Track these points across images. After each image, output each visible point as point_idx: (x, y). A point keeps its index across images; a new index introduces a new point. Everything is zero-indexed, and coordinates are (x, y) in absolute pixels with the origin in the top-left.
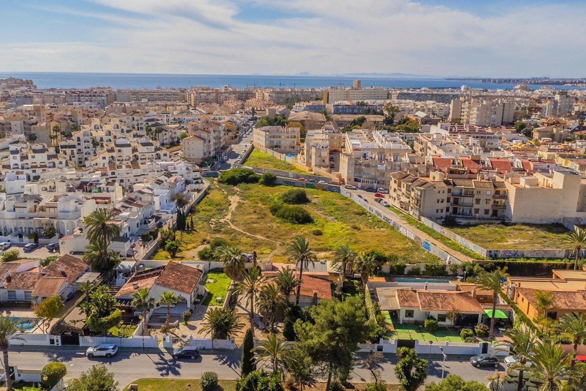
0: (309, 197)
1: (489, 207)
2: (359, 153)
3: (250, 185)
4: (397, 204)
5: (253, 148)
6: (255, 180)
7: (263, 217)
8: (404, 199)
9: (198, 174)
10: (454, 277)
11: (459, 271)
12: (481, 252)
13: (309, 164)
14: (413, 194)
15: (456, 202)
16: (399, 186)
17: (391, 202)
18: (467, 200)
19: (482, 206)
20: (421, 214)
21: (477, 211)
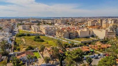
0: (40, 37)
1: (75, 35)
2: (47, 28)
3: (25, 36)
4: (58, 37)
5: (19, 30)
6: (25, 35)
7: (33, 42)
8: (60, 35)
9: (12, 35)
10: (79, 46)
11: (79, 45)
12: (80, 42)
13: (35, 31)
14: (62, 34)
15: (70, 35)
16: (59, 33)
17: (57, 36)
18: (72, 35)
19: (74, 35)
20: (65, 38)
21: (73, 36)
